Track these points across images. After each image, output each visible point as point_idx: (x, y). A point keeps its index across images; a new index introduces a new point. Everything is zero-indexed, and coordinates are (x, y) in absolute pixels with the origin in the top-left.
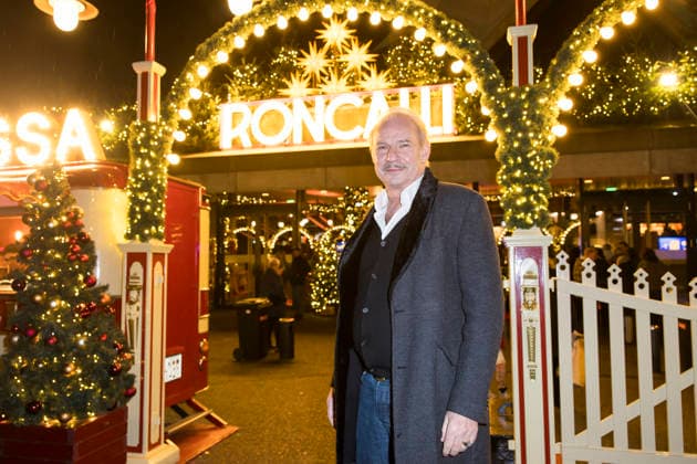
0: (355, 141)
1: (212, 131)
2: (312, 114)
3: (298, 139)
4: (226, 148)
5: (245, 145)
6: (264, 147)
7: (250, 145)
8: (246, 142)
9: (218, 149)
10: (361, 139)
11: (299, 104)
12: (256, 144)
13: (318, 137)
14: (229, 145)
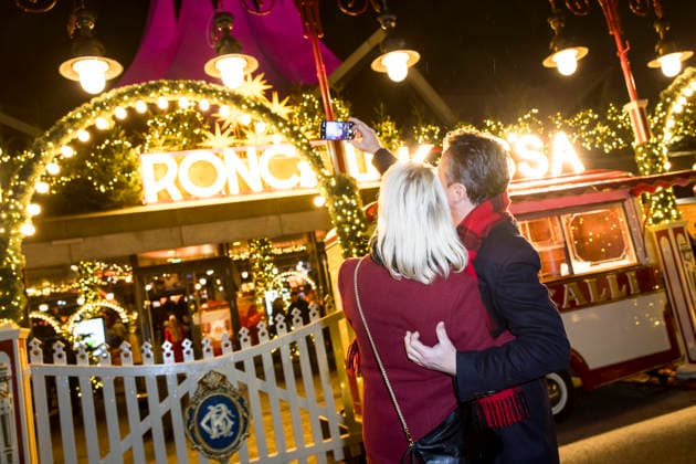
0: (294, 189)
1: (136, 183)
2: (247, 164)
3: (234, 188)
4: (151, 202)
5: (174, 198)
6: (197, 199)
7: (180, 197)
8: (176, 195)
9: (140, 204)
10: (298, 186)
11: (230, 154)
12: (187, 196)
13: (256, 186)
14: (155, 199)
